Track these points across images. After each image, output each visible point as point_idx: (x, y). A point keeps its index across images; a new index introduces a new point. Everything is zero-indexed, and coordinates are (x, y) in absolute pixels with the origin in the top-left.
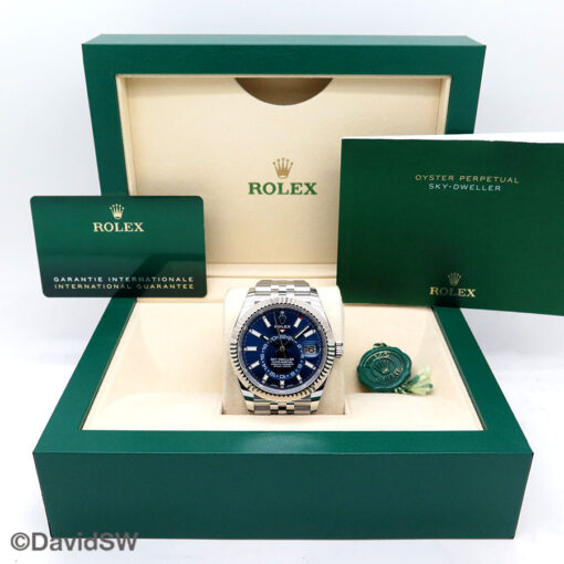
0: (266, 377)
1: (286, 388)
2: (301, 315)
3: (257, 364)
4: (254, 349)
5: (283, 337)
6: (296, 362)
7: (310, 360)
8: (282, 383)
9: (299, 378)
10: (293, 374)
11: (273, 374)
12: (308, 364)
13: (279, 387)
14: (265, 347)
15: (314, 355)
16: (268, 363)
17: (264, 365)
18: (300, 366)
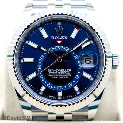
0: (43, 89)
1: (63, 98)
2: (78, 26)
3: (34, 75)
4: (31, 60)
5: (60, 48)
6: (73, 73)
7: (88, 71)
8: (60, 94)
9: (76, 88)
10: (70, 85)
11: (50, 85)
12: (85, 75)
13: (56, 98)
14: (42, 58)
15: (91, 66)
16: (46, 74)
17: (41, 77)
18: (77, 77)
